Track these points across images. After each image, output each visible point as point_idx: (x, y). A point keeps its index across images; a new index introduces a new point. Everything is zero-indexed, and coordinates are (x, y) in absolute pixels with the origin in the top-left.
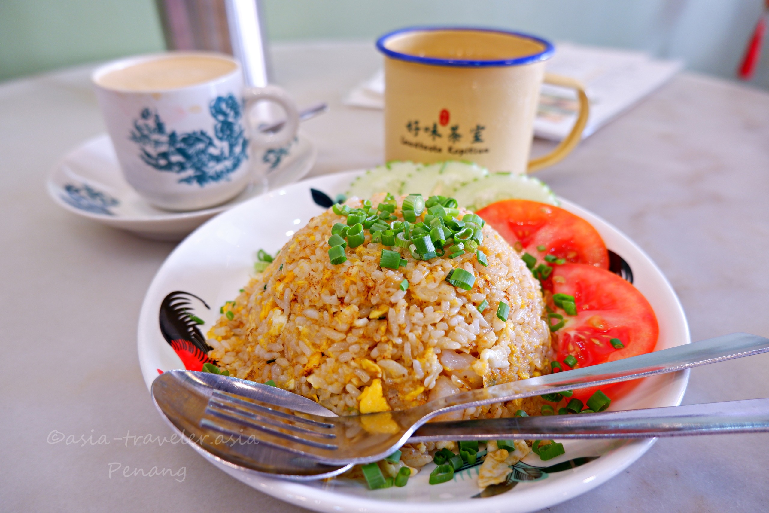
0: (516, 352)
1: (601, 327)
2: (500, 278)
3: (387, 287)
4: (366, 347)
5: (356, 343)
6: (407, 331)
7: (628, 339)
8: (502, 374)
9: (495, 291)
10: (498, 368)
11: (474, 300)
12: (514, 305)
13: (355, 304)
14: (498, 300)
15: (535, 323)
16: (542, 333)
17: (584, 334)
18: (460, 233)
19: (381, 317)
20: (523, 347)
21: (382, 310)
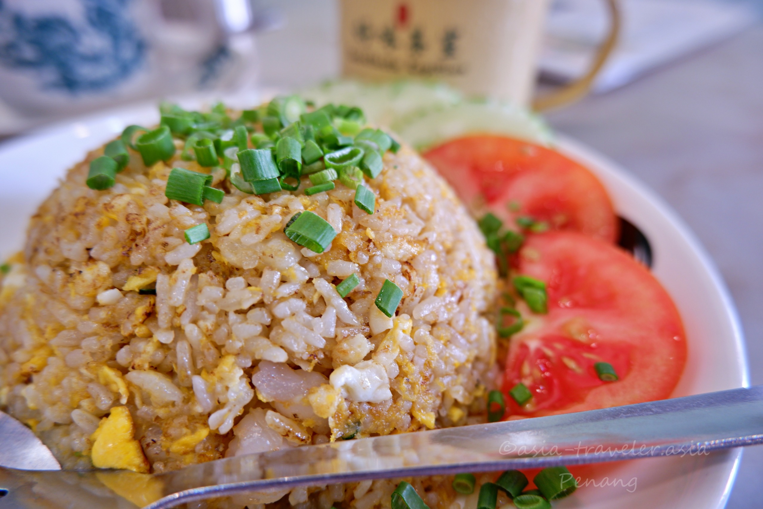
0: (412, 374)
1: (583, 338)
2: (395, 237)
3: (166, 235)
4: (109, 343)
5: (95, 334)
6: (185, 322)
7: (629, 365)
8: (375, 415)
9: (378, 259)
10: (369, 403)
11: (333, 273)
12: (419, 289)
13: (106, 262)
14: (385, 276)
15: (461, 323)
16: (477, 340)
17: (552, 348)
18: (337, 154)
19: (144, 289)
20: (428, 364)
21: (146, 277)
